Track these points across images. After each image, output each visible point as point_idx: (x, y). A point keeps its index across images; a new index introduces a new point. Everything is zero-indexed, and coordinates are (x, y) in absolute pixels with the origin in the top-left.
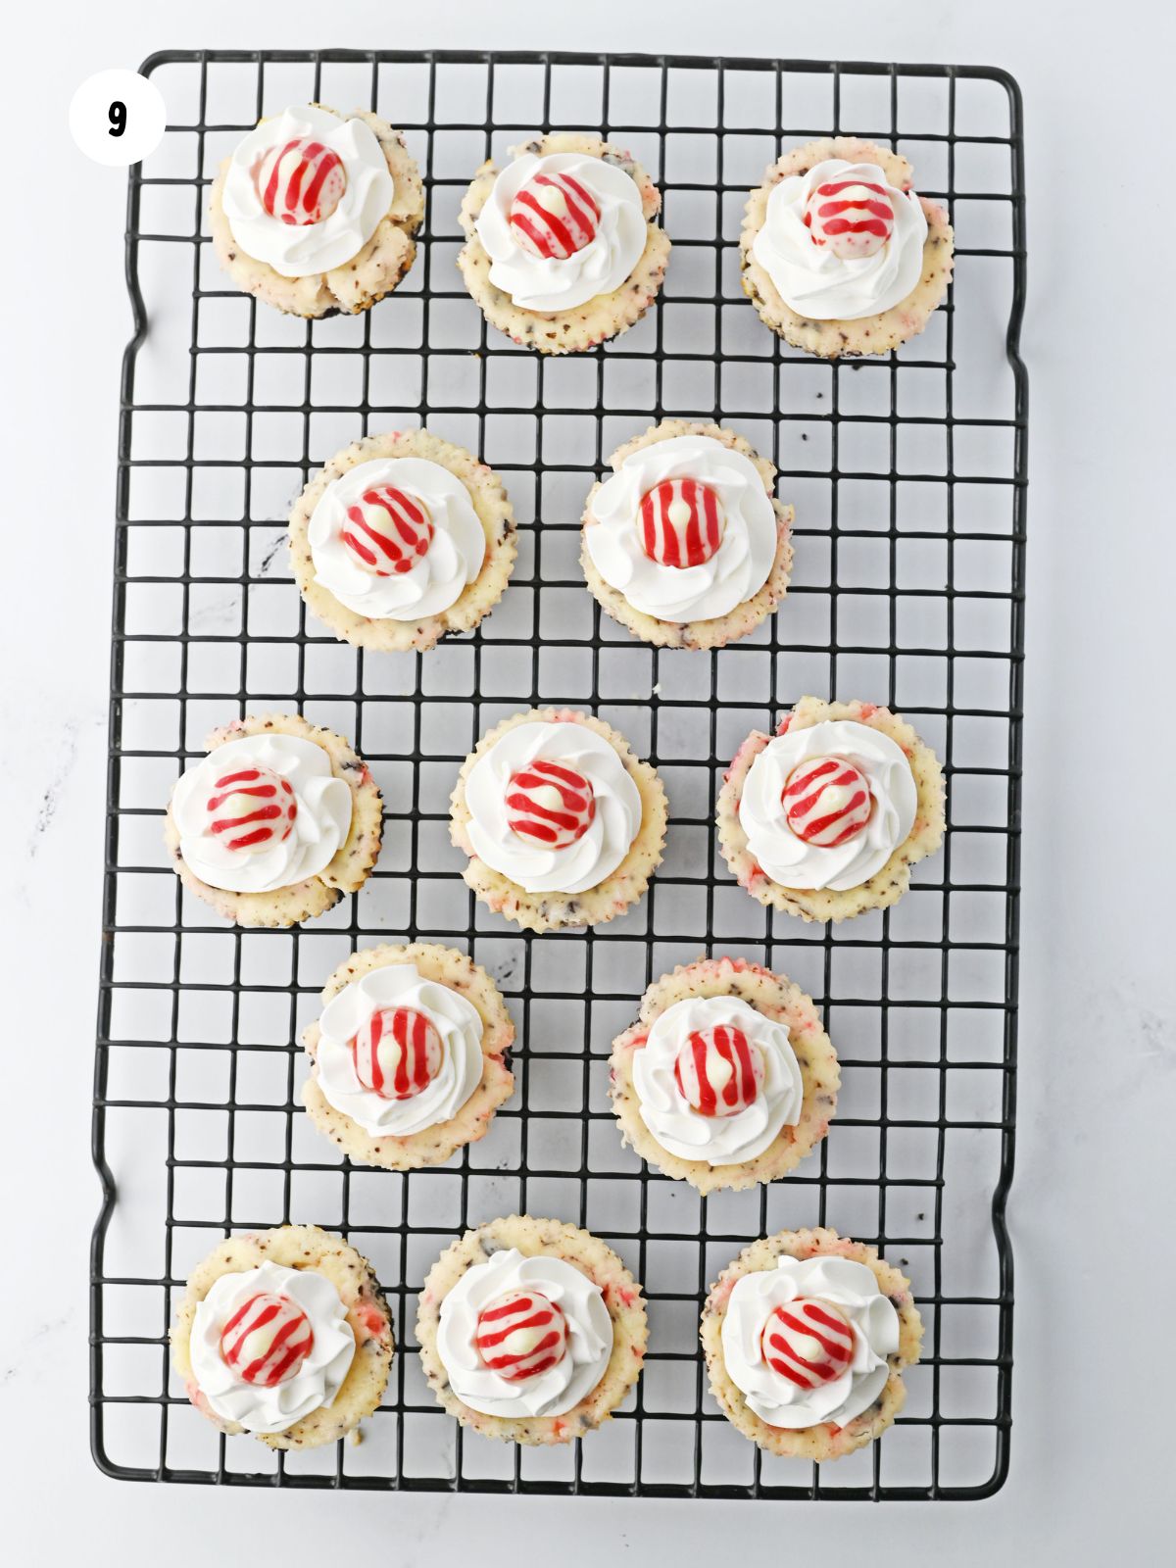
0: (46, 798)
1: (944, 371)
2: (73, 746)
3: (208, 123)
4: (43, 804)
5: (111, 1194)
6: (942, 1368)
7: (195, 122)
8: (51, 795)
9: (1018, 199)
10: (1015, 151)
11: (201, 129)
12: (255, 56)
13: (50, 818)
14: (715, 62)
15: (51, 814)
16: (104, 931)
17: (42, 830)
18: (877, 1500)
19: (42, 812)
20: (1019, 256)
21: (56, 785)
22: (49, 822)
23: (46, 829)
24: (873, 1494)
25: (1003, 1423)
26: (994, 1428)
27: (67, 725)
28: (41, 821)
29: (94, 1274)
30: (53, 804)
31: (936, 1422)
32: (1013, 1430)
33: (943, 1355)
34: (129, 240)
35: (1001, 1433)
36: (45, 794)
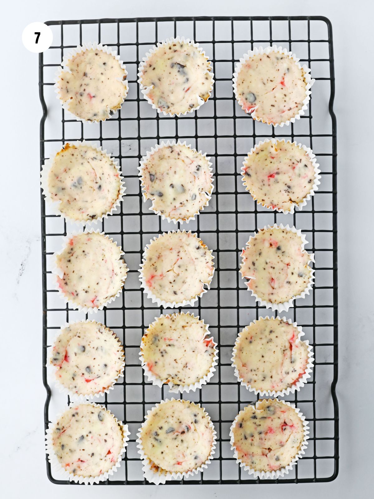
0: (22, 265)
1: (308, 119)
2: (29, 248)
3: (64, 45)
4: (21, 267)
5: (49, 393)
6: (317, 441)
7: (60, 45)
8: (23, 264)
9: (331, 60)
10: (330, 44)
11: (62, 47)
12: (78, 22)
13: (23, 271)
14: (230, 18)
15: (23, 270)
16: (43, 311)
17: (21, 275)
18: (297, 483)
19: (20, 269)
20: (332, 79)
21: (25, 261)
22: (23, 273)
23: (22, 275)
24: (295, 481)
25: (336, 457)
26: (333, 459)
27: (27, 241)
28: (20, 273)
29: (46, 420)
30: (24, 267)
31: (315, 458)
32: (340, 459)
33: (317, 437)
34: (40, 85)
35: (336, 461)
36: (21, 264)
